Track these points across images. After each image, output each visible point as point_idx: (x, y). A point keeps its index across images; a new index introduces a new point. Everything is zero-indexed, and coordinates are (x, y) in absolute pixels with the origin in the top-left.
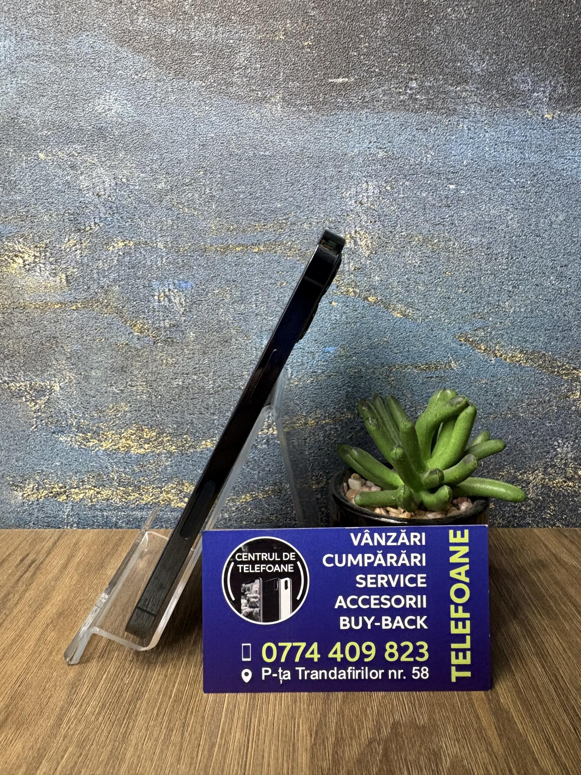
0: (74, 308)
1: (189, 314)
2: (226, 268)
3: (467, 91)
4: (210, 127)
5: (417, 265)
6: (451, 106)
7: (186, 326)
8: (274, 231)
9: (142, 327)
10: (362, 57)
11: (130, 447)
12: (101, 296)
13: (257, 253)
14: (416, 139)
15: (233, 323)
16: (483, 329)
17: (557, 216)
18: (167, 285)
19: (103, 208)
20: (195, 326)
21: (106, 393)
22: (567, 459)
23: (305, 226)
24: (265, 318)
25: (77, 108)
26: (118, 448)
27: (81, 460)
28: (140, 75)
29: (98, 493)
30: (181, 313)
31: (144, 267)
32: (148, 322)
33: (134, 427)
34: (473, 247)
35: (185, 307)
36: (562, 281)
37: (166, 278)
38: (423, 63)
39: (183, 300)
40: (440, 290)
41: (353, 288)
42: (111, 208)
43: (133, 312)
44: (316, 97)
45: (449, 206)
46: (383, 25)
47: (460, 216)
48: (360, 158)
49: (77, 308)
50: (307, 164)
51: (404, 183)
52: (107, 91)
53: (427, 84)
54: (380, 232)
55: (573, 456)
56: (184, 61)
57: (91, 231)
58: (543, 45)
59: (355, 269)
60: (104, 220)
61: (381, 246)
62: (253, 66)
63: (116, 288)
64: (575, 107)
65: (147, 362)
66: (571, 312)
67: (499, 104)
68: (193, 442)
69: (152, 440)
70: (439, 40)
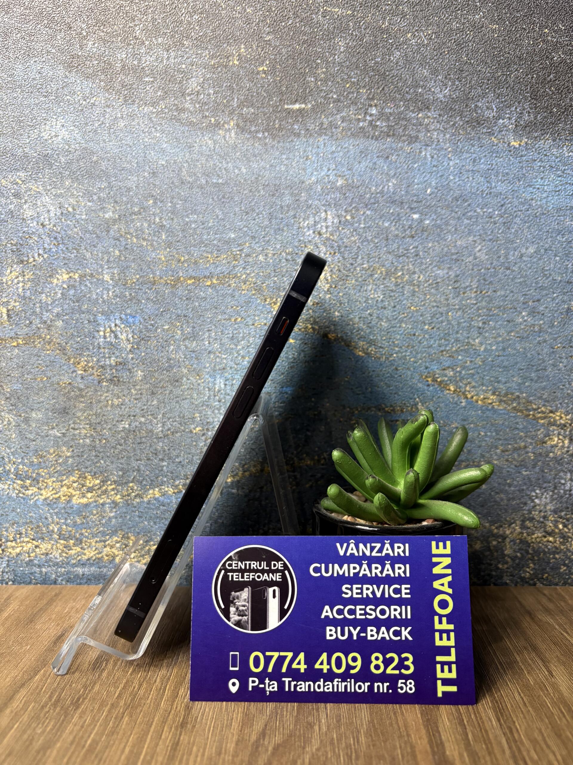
0: (15, 344)
1: (136, 351)
2: (177, 302)
3: (429, 117)
4: (161, 154)
5: (380, 299)
6: (413, 133)
7: (134, 364)
8: (228, 263)
9: (86, 365)
10: (319, 83)
11: (71, 496)
12: (44, 332)
13: (209, 286)
14: (377, 167)
15: (184, 361)
16: (452, 368)
17: (527, 249)
18: (113, 320)
19: (48, 239)
20: (143, 364)
21: (47, 436)
22: (546, 512)
23: (261, 258)
24: (218, 356)
25: (21, 135)
26: (59, 497)
27: (19, 510)
28: (88, 101)
29: (36, 547)
30: (128, 350)
31: (89, 301)
32: (93, 360)
33: (77, 474)
34: (439, 280)
35: (132, 343)
36: (534, 317)
37: (112, 312)
38: (383, 89)
39: (130, 336)
40: (404, 326)
41: (311, 324)
42: (55, 238)
43: (77, 349)
44: (272, 124)
45: (413, 237)
46: (342, 50)
47: (425, 247)
48: (319, 187)
49: (18, 344)
50: (262, 192)
51: (364, 213)
52: (55, 117)
53: (388, 110)
54: (339, 264)
55: (553, 508)
56: (134, 86)
57: (34, 263)
58: (507, 72)
59: (313, 304)
60: (49, 251)
61: (341, 279)
62: (206, 92)
63: (60, 323)
64: (542, 135)
65: (91, 403)
66: (545, 350)
67: (463, 131)
68: (140, 490)
69: (96, 488)
70: (400, 66)
